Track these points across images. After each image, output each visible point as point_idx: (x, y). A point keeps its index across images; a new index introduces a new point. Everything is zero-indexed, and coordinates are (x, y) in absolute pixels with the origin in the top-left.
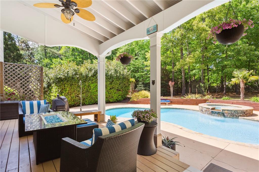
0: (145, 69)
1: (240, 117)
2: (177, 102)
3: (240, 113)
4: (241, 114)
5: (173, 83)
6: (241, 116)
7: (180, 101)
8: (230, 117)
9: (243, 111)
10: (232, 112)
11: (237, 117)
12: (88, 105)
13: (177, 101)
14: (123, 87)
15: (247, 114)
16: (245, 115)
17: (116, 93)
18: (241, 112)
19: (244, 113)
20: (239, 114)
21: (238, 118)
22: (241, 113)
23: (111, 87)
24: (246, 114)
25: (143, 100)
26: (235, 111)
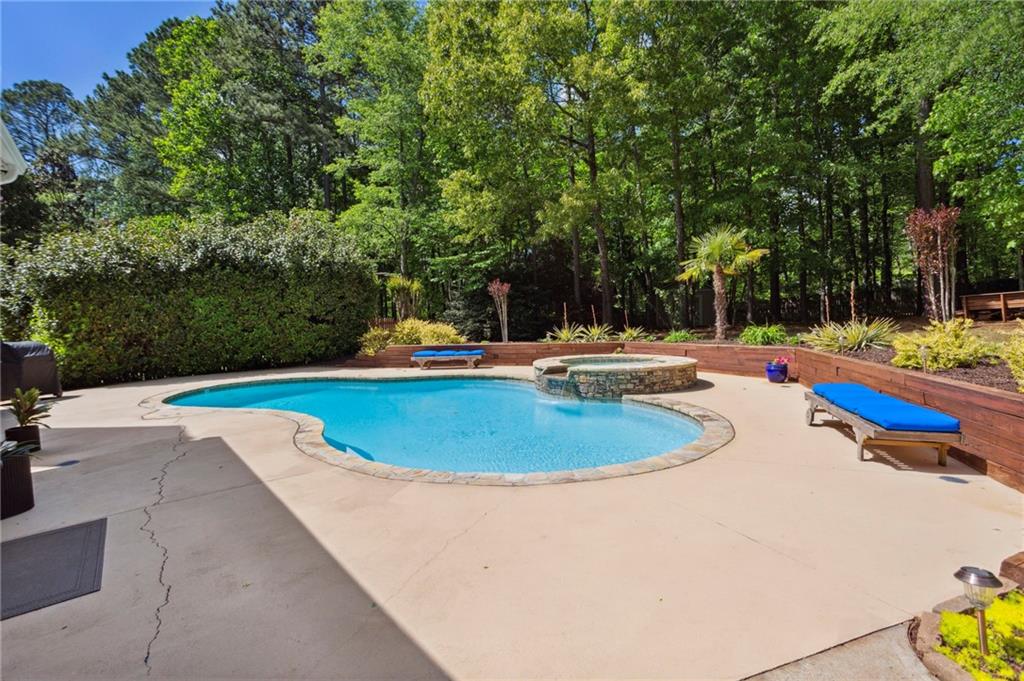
0: (456, 240)
1: (624, 397)
2: (514, 356)
3: (625, 381)
4: (630, 386)
5: (506, 287)
6: (628, 392)
7: (526, 351)
8: (594, 398)
9: (634, 374)
10: (601, 379)
11: (617, 396)
12: (189, 374)
13: (514, 352)
14: (334, 310)
15: (654, 384)
16: (642, 387)
17: (306, 329)
18: (629, 377)
19: (642, 380)
20: (623, 387)
21: (620, 401)
22: (629, 381)
23: (282, 309)
24: (646, 386)
25: (396, 353)
26: (610, 373)
